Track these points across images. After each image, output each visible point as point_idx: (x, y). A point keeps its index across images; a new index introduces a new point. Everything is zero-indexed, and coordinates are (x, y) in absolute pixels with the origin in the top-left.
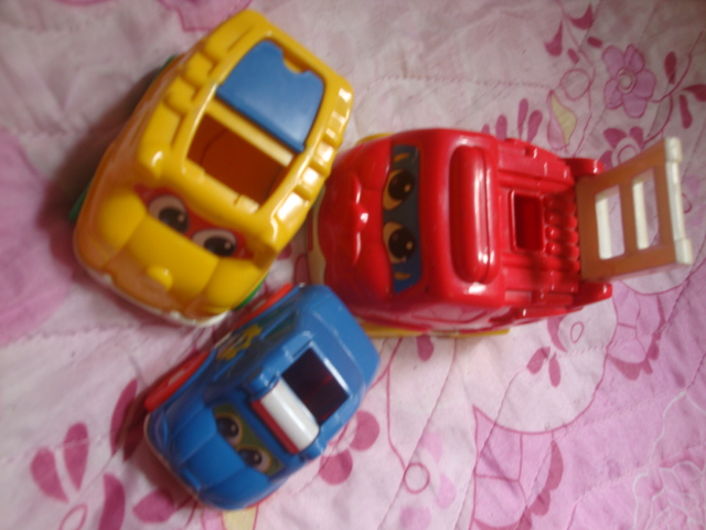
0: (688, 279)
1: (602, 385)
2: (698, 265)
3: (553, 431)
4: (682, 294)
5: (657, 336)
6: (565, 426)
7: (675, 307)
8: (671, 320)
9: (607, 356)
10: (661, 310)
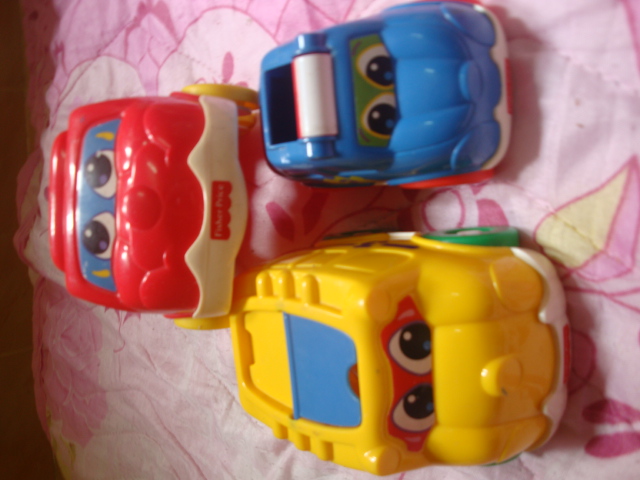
0: (98, 55)
1: (193, 19)
2: (86, 64)
3: (246, 12)
4: (107, 45)
5: (137, 23)
6: (234, 8)
7: (116, 36)
8: (121, 26)
9: (179, 42)
10: (126, 43)
